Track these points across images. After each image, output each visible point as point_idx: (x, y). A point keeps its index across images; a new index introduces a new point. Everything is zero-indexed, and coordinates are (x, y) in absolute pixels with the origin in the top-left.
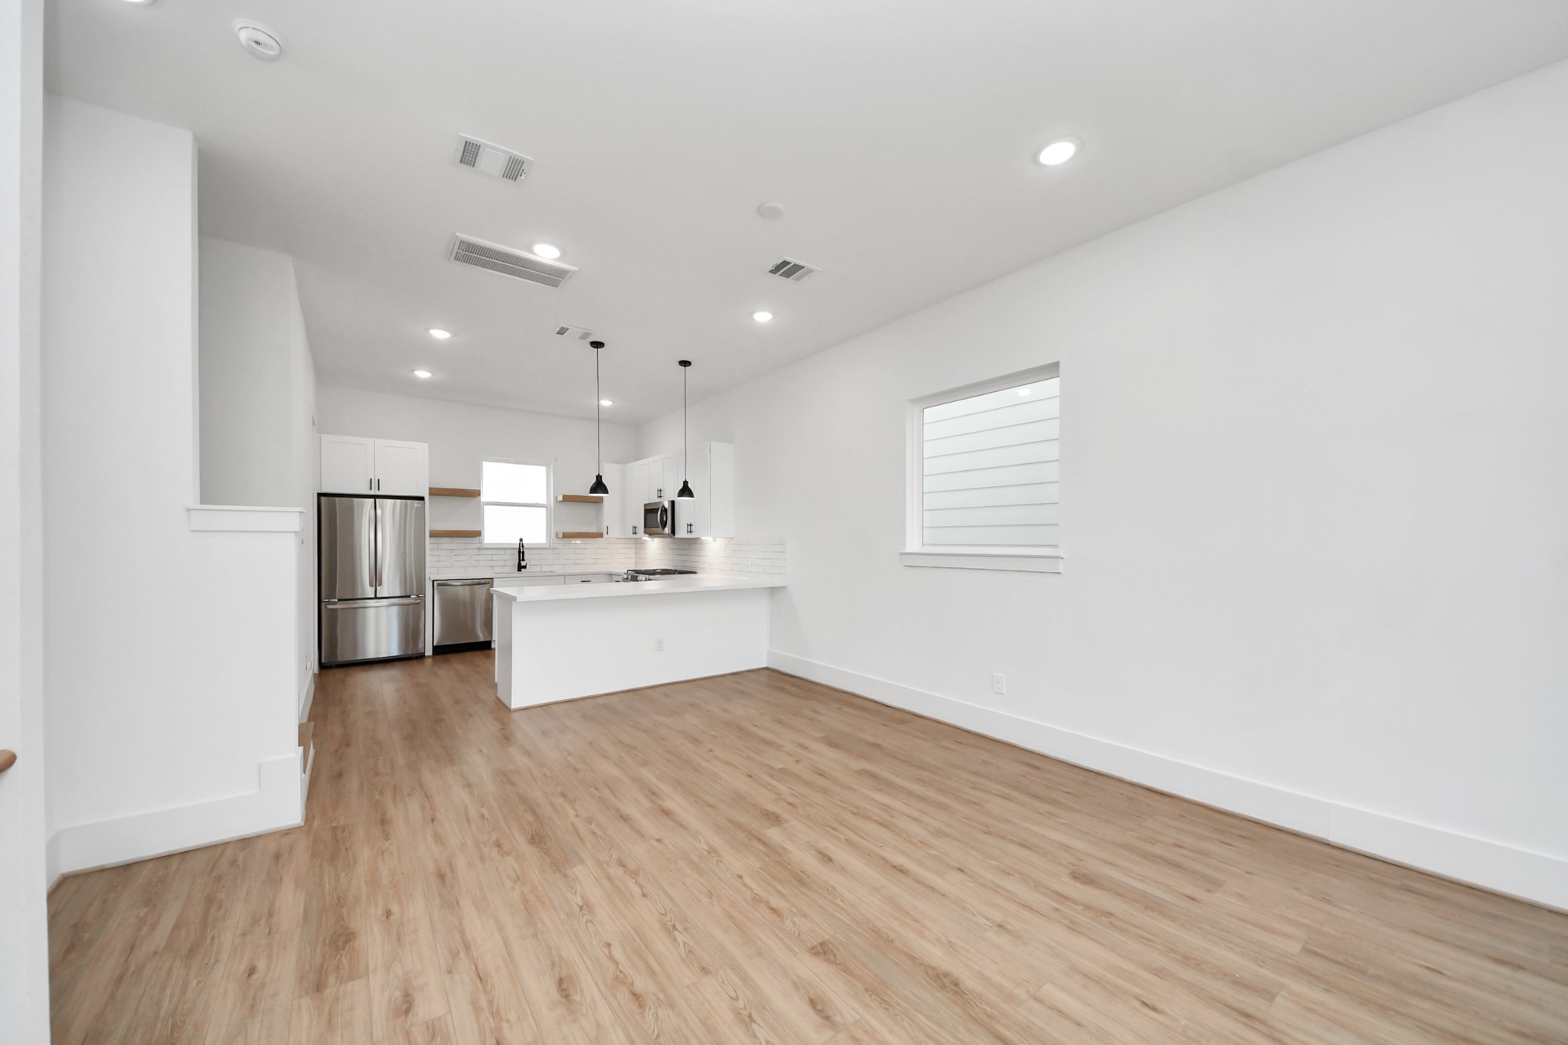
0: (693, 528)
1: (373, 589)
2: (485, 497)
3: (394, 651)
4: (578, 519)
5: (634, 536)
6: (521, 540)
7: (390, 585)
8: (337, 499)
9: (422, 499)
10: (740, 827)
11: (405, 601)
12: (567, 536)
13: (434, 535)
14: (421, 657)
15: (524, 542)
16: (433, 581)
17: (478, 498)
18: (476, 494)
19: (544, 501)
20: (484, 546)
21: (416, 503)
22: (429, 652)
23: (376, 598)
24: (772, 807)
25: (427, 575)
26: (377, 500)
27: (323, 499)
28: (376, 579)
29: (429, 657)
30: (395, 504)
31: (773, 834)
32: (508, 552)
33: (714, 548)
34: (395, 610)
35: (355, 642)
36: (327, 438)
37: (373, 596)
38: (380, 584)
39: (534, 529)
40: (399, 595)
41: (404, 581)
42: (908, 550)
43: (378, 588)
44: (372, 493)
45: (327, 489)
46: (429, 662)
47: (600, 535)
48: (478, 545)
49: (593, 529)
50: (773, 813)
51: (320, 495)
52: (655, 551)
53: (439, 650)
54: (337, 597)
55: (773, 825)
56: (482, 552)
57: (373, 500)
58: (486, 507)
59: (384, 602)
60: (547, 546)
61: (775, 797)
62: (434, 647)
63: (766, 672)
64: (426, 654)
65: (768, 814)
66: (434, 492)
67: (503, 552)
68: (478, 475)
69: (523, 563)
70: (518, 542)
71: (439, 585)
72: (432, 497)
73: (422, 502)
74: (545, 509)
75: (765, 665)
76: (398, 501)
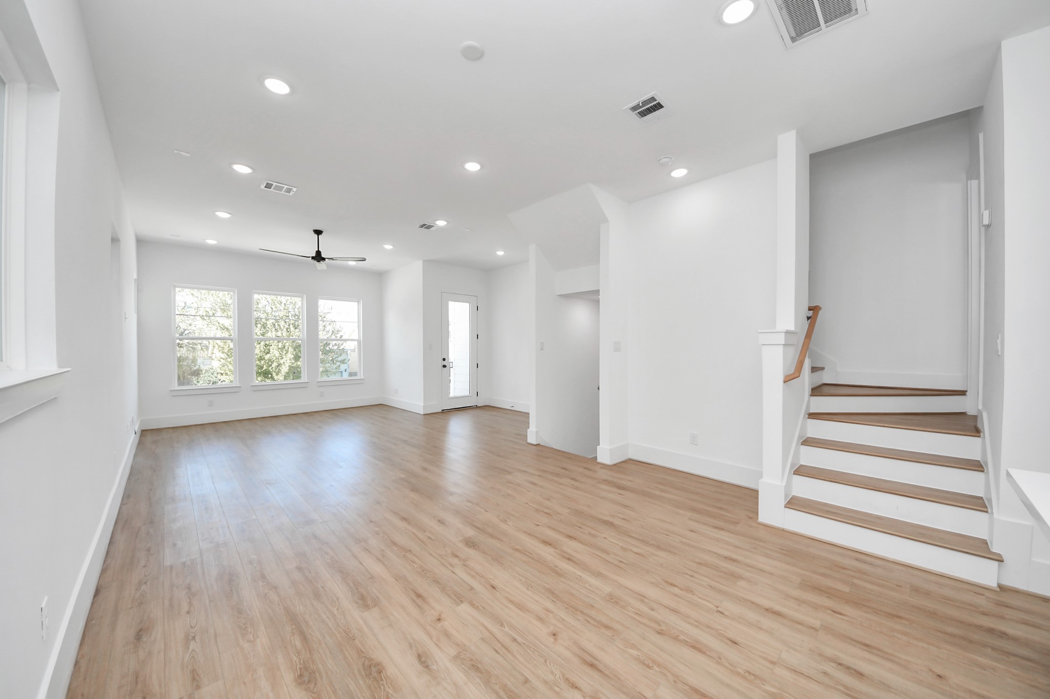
10: (492, 536)
24: (471, 552)
31: (470, 532)
50: (470, 547)
55: (470, 538)
61: (468, 562)
65: (474, 546)
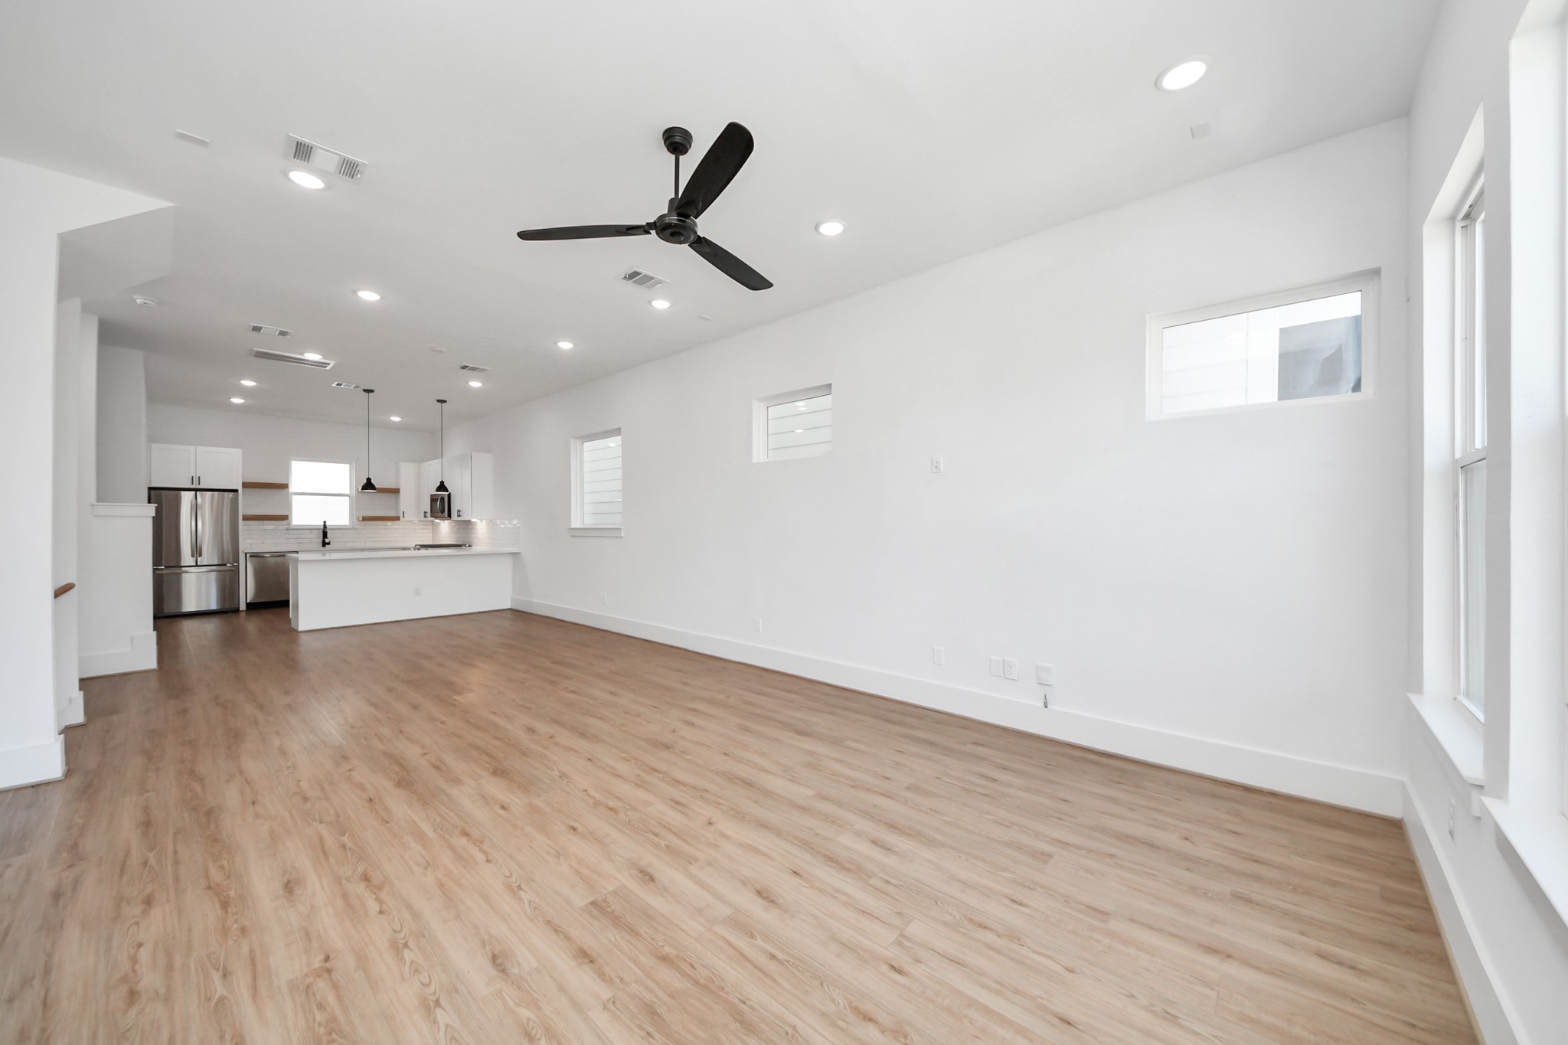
0: (461, 513)
1: (195, 559)
2: (292, 489)
3: (213, 605)
4: (376, 505)
5: (425, 519)
6: (325, 522)
7: (209, 556)
8: (163, 492)
9: (236, 491)
11: (223, 568)
12: (365, 519)
13: (246, 518)
14: (237, 611)
15: (327, 524)
16: (246, 554)
17: (286, 490)
18: (285, 486)
19: (347, 492)
20: (293, 527)
21: (231, 495)
22: (243, 607)
23: (197, 566)
25: (241, 549)
26: (198, 493)
27: (152, 492)
28: (197, 551)
29: (242, 611)
30: (213, 495)
32: (314, 532)
33: (481, 528)
34: (214, 574)
35: (178, 598)
36: (154, 446)
37: (194, 564)
38: (200, 555)
39: (339, 514)
40: (216, 563)
41: (222, 554)
42: (573, 526)
43: (199, 558)
44: (193, 487)
45: (154, 485)
46: (243, 615)
47: (397, 518)
48: (288, 527)
49: (392, 514)
51: (150, 489)
52: (445, 529)
53: (252, 607)
54: (163, 564)
56: (290, 532)
57: (194, 492)
58: (294, 497)
59: (204, 569)
60: (350, 527)
62: (248, 605)
63: (509, 611)
64: (241, 609)
66: (245, 485)
67: (309, 532)
68: (287, 471)
69: (327, 541)
70: (323, 524)
71: (250, 556)
72: (246, 490)
73: (236, 493)
74: (348, 498)
75: (509, 607)
76: (216, 493)
